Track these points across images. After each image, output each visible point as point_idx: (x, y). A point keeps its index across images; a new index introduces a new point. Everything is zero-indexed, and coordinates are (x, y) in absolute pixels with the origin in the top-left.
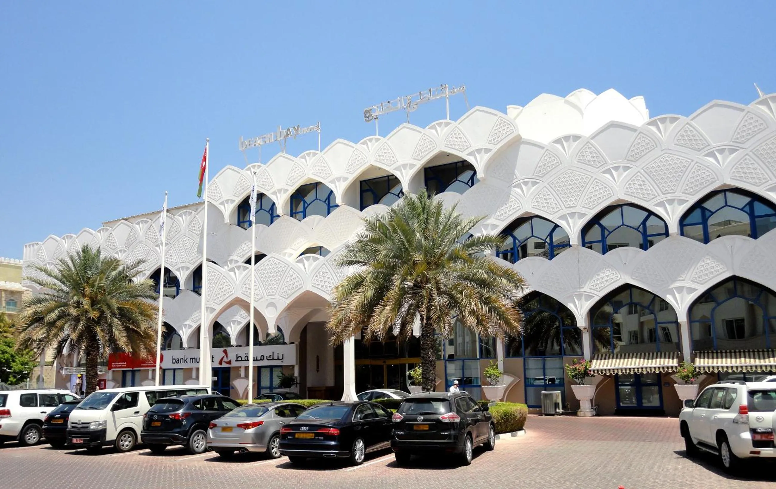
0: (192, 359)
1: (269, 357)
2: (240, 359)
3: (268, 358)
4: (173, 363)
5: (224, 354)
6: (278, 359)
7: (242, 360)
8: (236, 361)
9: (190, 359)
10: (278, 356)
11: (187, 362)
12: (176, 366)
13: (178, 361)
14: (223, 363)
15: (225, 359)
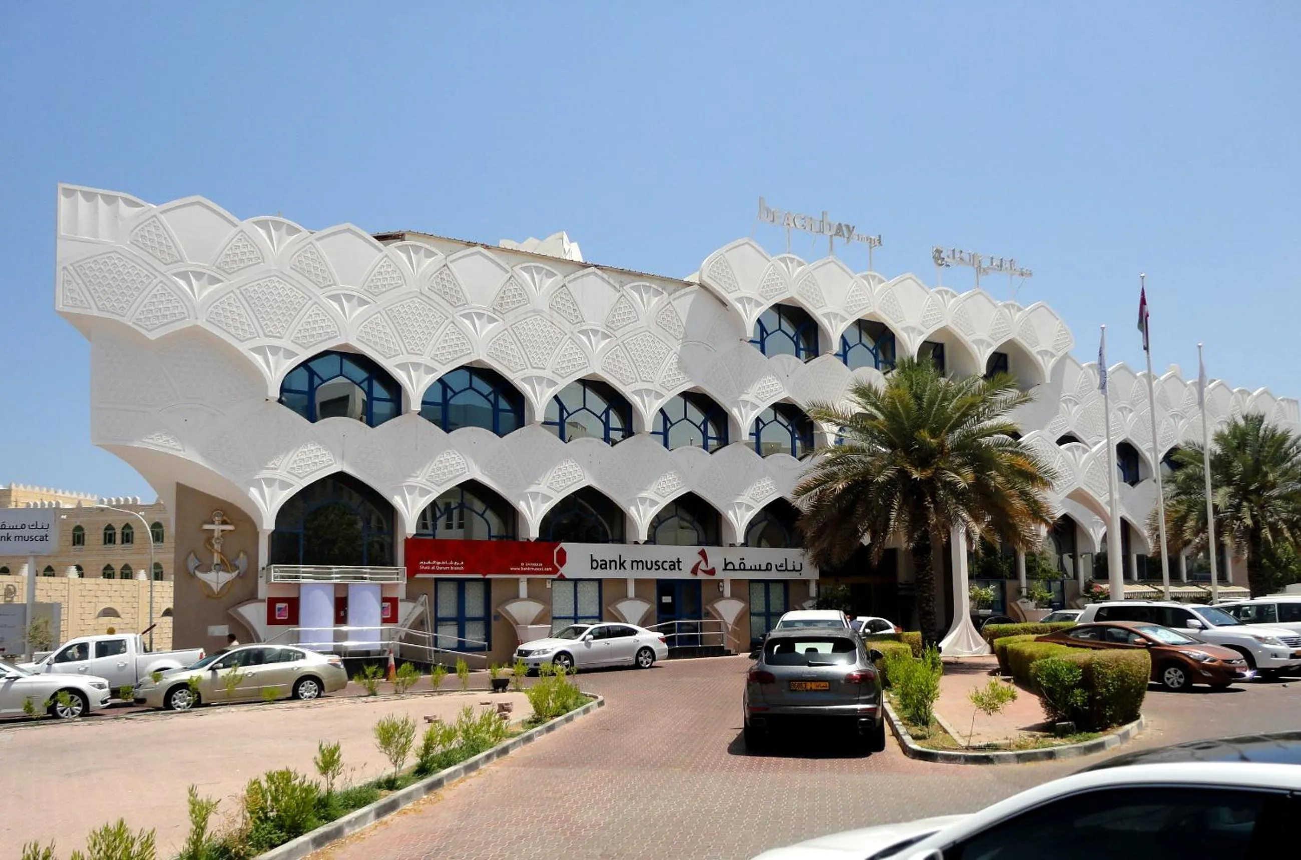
0: (638, 562)
1: (780, 566)
2: (730, 567)
3: (779, 569)
4: (592, 568)
5: (699, 558)
6: (794, 570)
7: (734, 569)
8: (724, 570)
9: (633, 562)
10: (794, 566)
11: (625, 569)
12: (599, 574)
13: (604, 565)
14: (699, 572)
15: (703, 566)
